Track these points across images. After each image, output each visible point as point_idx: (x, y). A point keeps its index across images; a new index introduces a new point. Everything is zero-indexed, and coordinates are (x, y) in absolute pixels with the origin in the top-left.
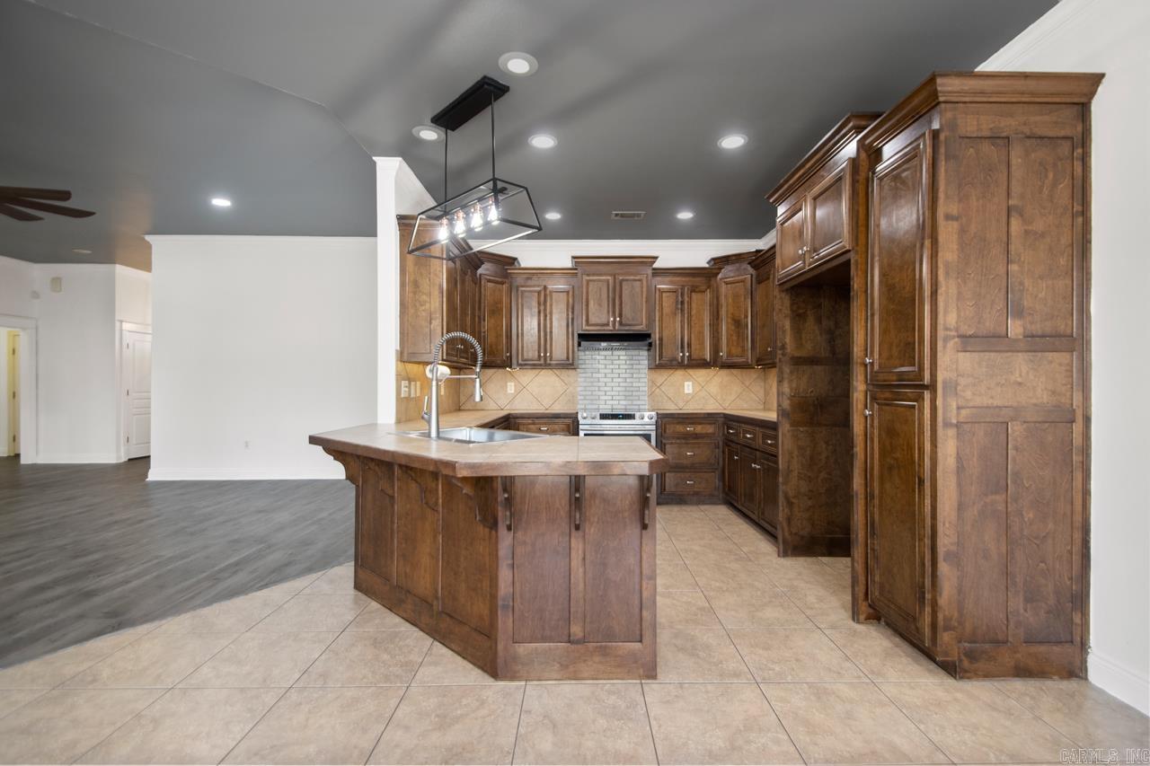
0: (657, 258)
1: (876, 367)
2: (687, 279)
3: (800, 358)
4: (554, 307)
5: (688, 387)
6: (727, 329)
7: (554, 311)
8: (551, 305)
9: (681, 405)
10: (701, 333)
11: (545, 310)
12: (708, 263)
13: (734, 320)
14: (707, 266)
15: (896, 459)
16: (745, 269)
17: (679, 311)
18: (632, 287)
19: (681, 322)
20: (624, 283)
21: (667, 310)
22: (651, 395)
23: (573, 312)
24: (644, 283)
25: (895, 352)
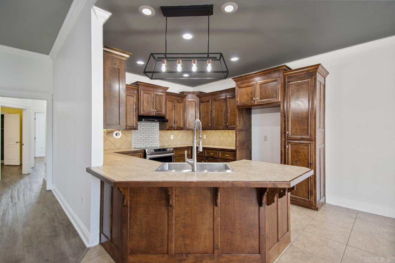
0: (168, 88)
1: (290, 134)
2: (176, 98)
3: (240, 129)
5: (172, 137)
9: (169, 144)
10: (180, 117)
12: (180, 92)
16: (195, 97)
17: (173, 109)
18: (160, 98)
19: (174, 113)
20: (157, 96)
21: (170, 108)
22: (160, 140)
23: (136, 106)
24: (164, 97)
25: (298, 131)
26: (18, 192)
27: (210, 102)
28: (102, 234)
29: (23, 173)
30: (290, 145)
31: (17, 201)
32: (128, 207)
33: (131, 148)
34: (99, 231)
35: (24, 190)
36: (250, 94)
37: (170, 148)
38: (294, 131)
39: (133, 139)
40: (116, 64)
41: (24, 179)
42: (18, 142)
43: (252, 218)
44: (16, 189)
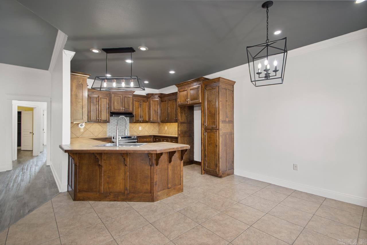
0: (135, 92)
1: (206, 126)
2: (142, 98)
3: (182, 122)
4: (102, 103)
5: (140, 128)
6: (152, 113)
7: (102, 104)
8: (101, 102)
9: (138, 133)
10: (146, 113)
11: (99, 104)
12: (146, 94)
13: (154, 110)
14: (146, 95)
15: (211, 142)
16: (158, 97)
17: (140, 107)
18: (128, 99)
19: (141, 110)
20: (125, 98)
21: (137, 107)
22: (130, 131)
23: (108, 105)
24: (131, 98)
25: (211, 123)
26: (27, 167)
27: (167, 101)
28: (69, 185)
29: (33, 155)
30: (206, 133)
31: (25, 171)
32: (77, 166)
33: (106, 136)
34: (67, 184)
35: (31, 165)
36: (185, 96)
37: (134, 136)
38: (209, 123)
39: (108, 129)
40: (80, 81)
41: (33, 159)
42: (31, 133)
43: (147, 173)
44: (27, 164)
